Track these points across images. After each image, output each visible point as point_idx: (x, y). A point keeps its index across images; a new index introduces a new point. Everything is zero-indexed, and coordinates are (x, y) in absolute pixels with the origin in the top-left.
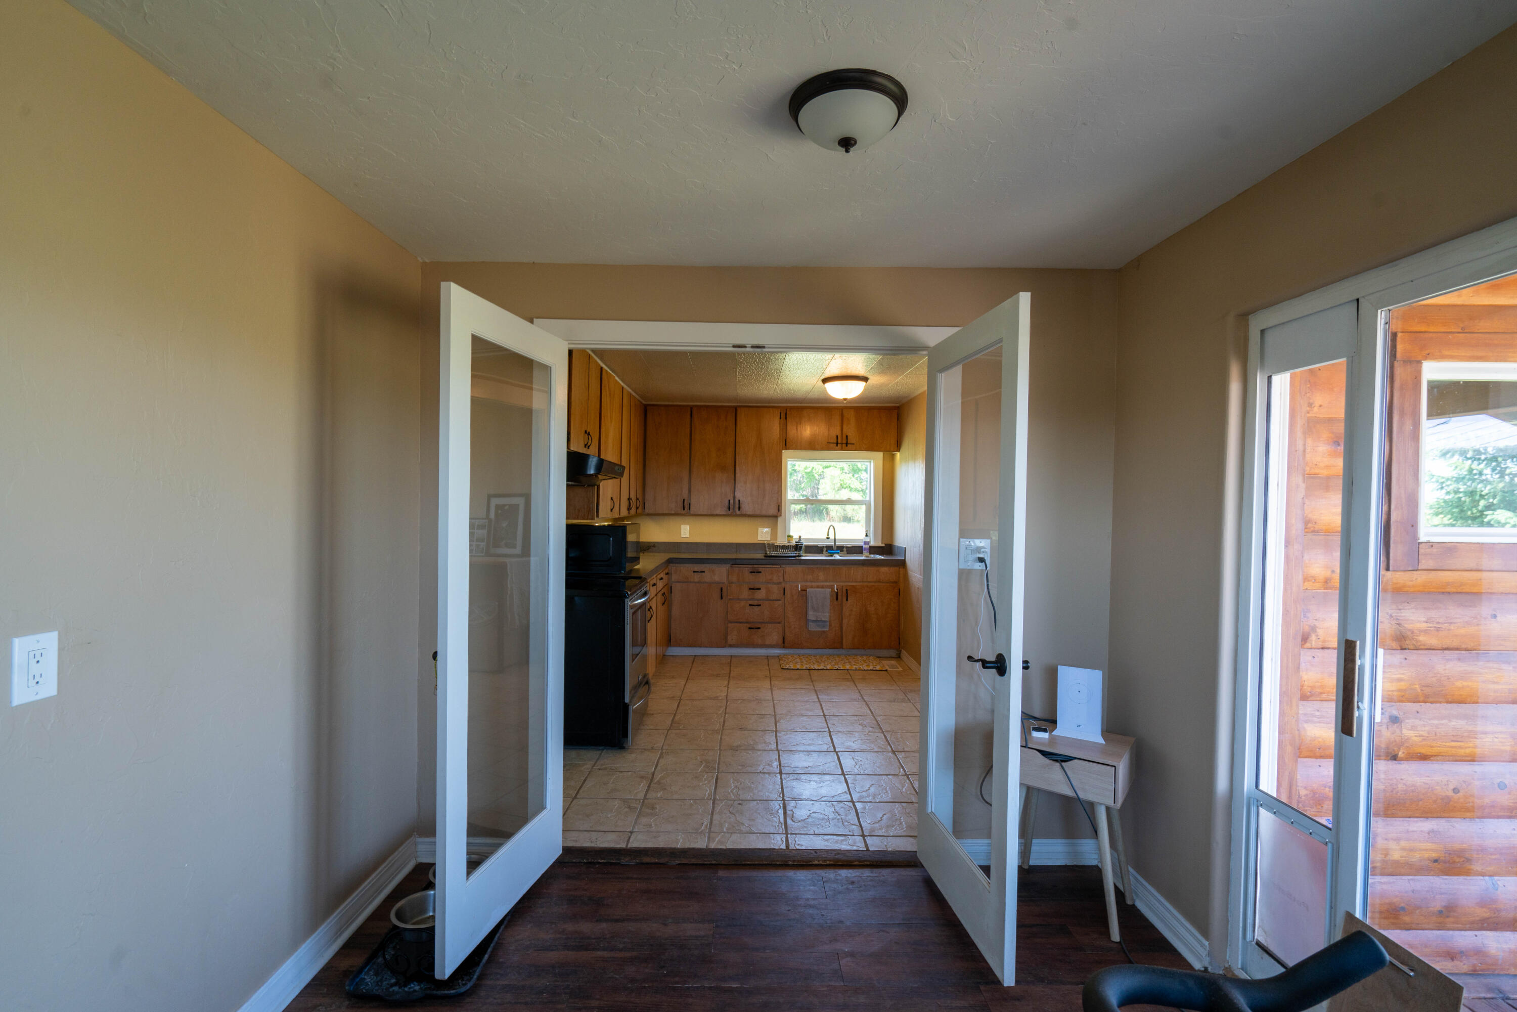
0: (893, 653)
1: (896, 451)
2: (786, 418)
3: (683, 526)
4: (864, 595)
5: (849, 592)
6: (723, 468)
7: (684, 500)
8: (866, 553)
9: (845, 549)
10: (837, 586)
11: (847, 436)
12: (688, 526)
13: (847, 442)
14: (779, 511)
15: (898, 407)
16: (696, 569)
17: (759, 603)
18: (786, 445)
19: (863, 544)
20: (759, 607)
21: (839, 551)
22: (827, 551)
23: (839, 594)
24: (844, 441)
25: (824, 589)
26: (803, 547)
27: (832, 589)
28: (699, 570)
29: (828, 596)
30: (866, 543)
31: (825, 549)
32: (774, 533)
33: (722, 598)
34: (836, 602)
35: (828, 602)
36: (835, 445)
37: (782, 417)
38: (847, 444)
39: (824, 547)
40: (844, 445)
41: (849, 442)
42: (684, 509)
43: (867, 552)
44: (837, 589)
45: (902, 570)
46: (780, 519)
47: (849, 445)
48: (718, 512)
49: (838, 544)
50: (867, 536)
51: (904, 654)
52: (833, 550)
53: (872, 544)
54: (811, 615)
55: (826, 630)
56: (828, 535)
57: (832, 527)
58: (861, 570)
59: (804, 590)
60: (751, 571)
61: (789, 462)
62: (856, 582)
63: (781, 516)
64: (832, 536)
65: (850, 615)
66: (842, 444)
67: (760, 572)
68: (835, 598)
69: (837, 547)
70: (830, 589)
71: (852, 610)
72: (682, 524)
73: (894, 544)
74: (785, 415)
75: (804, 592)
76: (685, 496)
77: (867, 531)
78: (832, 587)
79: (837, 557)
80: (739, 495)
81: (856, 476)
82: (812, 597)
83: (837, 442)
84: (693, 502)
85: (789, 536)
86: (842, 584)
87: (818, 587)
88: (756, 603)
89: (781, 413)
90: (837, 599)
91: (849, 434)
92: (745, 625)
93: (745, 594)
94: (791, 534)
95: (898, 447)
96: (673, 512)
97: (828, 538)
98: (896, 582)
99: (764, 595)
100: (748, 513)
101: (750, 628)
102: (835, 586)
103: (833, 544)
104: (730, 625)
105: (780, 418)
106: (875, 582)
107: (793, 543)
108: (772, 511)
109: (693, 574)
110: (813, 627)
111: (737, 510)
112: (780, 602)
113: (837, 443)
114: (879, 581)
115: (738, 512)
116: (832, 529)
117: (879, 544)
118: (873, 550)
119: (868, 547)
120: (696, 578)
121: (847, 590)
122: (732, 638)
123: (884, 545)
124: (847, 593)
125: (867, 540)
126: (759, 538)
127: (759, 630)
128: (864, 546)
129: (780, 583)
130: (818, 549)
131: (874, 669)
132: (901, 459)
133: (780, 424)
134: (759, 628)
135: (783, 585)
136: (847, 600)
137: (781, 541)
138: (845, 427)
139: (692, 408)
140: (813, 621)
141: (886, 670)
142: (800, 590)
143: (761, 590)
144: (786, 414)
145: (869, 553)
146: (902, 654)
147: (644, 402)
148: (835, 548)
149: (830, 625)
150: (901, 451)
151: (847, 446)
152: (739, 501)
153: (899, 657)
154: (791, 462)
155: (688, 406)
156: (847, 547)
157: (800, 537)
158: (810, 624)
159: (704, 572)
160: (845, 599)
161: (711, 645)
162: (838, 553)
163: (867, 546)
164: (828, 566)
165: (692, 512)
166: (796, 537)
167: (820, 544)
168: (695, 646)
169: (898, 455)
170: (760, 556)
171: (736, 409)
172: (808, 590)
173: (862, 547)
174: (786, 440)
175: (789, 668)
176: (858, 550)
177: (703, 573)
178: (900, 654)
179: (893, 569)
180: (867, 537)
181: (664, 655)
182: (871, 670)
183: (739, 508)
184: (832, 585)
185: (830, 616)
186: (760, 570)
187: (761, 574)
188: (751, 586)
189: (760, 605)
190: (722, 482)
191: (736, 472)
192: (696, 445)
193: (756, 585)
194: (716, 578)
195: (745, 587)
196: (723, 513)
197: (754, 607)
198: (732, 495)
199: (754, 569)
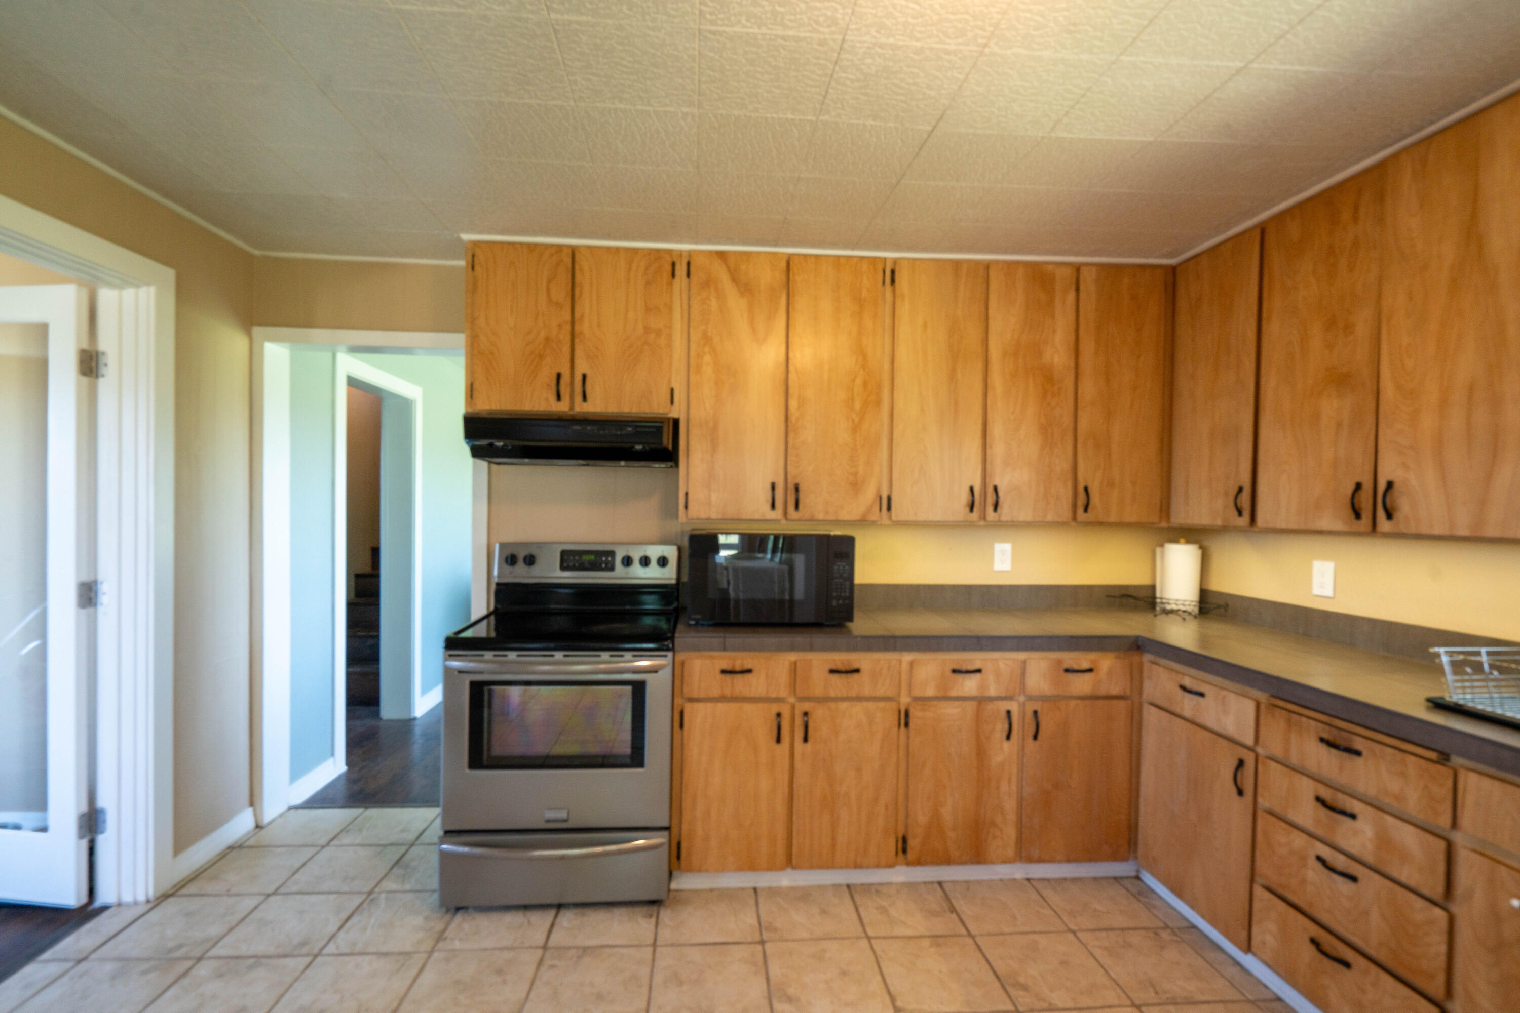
6: (1341, 380)
7: (1240, 489)
16: (1187, 682)
17: (1354, 869)
20: (1352, 886)
28: (1193, 686)
33: (1239, 792)
42: (1240, 514)
60: (1325, 736)
72: (1318, 560)
76: (1245, 478)
88: (1339, 861)
92: (1301, 920)
93: (1304, 806)
99: (1368, 845)
100: (1426, 530)
101: (1315, 942)
104: (1258, 892)
109: (1174, 691)
111: (1382, 516)
112: (1436, 909)
120: (1187, 705)
122: (1264, 941)
127: (1346, 970)
134: (1348, 965)
139: (1263, 231)
143: (1357, 825)
155: (1254, 228)
159: (1203, 696)
165: (1259, 522)
177: (1202, 700)
183: (1389, 515)
186: (1358, 744)
187: (1359, 761)
188: (1326, 794)
189: (1354, 879)
190: (1339, 425)
191: (1382, 385)
192: (1274, 329)
193: (1340, 796)
194: (1229, 726)
195: (1307, 789)
196: (1339, 526)
197: (1335, 876)
198: (1369, 467)
199: (1335, 731)
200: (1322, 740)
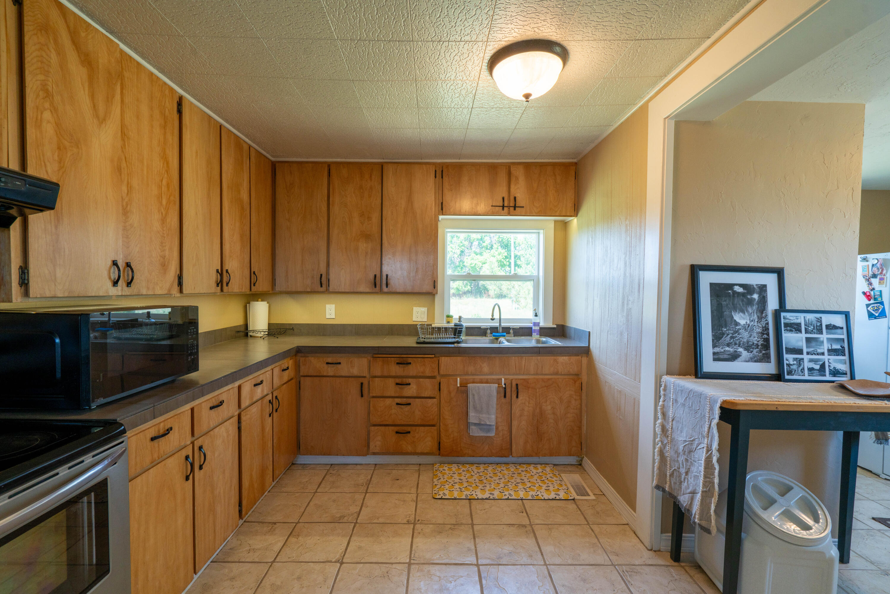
0: (572, 460)
1: (574, 216)
2: (442, 177)
3: (328, 306)
4: (538, 390)
5: (519, 388)
6: (367, 237)
7: (321, 275)
8: (535, 336)
9: (511, 331)
10: (505, 379)
11: (515, 198)
12: (334, 305)
13: (515, 205)
14: (434, 288)
15: (576, 163)
16: (330, 360)
17: (409, 401)
18: (442, 209)
19: (532, 325)
20: (409, 407)
21: (505, 334)
22: (491, 333)
23: (508, 390)
24: (512, 204)
25: (488, 385)
26: (464, 330)
27: (499, 385)
28: (335, 361)
29: (495, 393)
30: (536, 324)
31: (489, 331)
32: (431, 313)
33: (362, 396)
34: (503, 400)
35: (494, 401)
36: (501, 208)
37: (437, 175)
38: (515, 207)
39: (487, 329)
40: (512, 209)
41: (517, 205)
42: (321, 286)
43: (537, 334)
44: (505, 384)
45: (584, 360)
46: (437, 298)
47: (517, 209)
48: (361, 289)
49: (503, 325)
50: (536, 315)
51: (587, 463)
52: (498, 332)
53: (542, 324)
54: (473, 417)
55: (491, 435)
56: (493, 315)
57: (497, 307)
58: (533, 361)
59: (464, 385)
60: (398, 362)
61: (449, 235)
62: (530, 374)
63: (437, 293)
64: (497, 316)
65: (521, 416)
66: (509, 207)
67: (410, 363)
68: (503, 395)
69: (503, 328)
70: (497, 385)
71: (523, 410)
72: (328, 304)
73: (567, 325)
74: (441, 173)
75: (463, 388)
76: (323, 271)
77: (535, 310)
78: (498, 381)
79: (505, 343)
80: (386, 269)
81: (503, 269)
82: (474, 395)
83: (503, 205)
84: (332, 277)
85: (448, 316)
86: (511, 377)
87: (481, 382)
88: (404, 401)
89: (436, 171)
90: (505, 396)
91: (519, 196)
92: (391, 428)
93: (391, 389)
94: (451, 314)
95: (576, 210)
96: (309, 290)
97: (493, 319)
98: (577, 375)
99: (415, 391)
100: (398, 291)
101: (397, 432)
102: (503, 379)
103: (498, 324)
104: (373, 428)
105: (436, 177)
106: (551, 374)
107: (452, 325)
108: (427, 287)
109: (326, 366)
110: (475, 432)
111: (384, 286)
112: (435, 400)
113: (503, 207)
114: (557, 374)
115: (385, 289)
116: (497, 308)
117: (550, 324)
118: (545, 332)
119: (539, 328)
120: (330, 371)
121: (517, 385)
122: (376, 444)
123: (555, 326)
124: (517, 388)
125: (537, 320)
126: (414, 319)
127: (408, 435)
128: (534, 328)
129: (433, 377)
130: (481, 332)
131: (557, 498)
132: (580, 227)
133: (435, 183)
134: (409, 432)
135: (438, 378)
136: (517, 397)
137: (439, 322)
138: (512, 186)
139: (329, 165)
140: (475, 424)
141: (574, 499)
142: (459, 385)
143: (411, 386)
144: (442, 171)
145: (539, 336)
146: (583, 462)
147: (273, 159)
148: (501, 330)
149: (497, 428)
150: (580, 214)
151: (515, 209)
152: (387, 276)
153: (580, 465)
154: (451, 234)
155: (325, 163)
156: (513, 329)
157: (460, 318)
158: (472, 427)
159: (340, 363)
160: (514, 396)
161: (350, 453)
162: (504, 336)
163: (537, 328)
164: (493, 355)
165: (331, 289)
166: (456, 316)
167: (483, 325)
168: (329, 454)
169: (574, 221)
170: (410, 342)
171: (382, 166)
172: (470, 385)
173: (531, 328)
174: (442, 203)
175: (444, 497)
176: (526, 332)
177: (338, 366)
178: (581, 460)
179: (574, 359)
180: (536, 318)
181: (293, 464)
182: (553, 499)
183: (387, 286)
184: (499, 379)
185: (497, 417)
186: (410, 360)
187: (410, 366)
188: (398, 381)
189: (409, 404)
190: (367, 253)
191: (383, 242)
192: (336, 209)
193: (404, 379)
194: (355, 371)
195: (391, 382)
196: (368, 290)
197: (402, 406)
198: (379, 269)
199: (401, 359)
200: (398, 363)
